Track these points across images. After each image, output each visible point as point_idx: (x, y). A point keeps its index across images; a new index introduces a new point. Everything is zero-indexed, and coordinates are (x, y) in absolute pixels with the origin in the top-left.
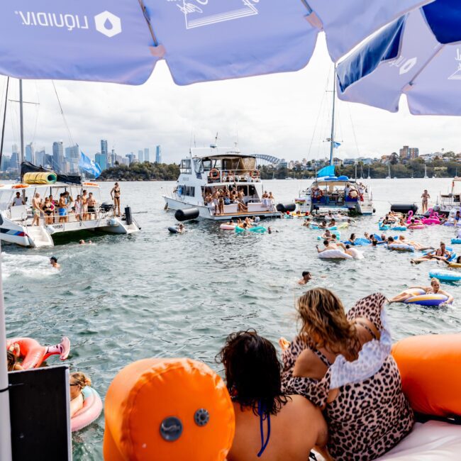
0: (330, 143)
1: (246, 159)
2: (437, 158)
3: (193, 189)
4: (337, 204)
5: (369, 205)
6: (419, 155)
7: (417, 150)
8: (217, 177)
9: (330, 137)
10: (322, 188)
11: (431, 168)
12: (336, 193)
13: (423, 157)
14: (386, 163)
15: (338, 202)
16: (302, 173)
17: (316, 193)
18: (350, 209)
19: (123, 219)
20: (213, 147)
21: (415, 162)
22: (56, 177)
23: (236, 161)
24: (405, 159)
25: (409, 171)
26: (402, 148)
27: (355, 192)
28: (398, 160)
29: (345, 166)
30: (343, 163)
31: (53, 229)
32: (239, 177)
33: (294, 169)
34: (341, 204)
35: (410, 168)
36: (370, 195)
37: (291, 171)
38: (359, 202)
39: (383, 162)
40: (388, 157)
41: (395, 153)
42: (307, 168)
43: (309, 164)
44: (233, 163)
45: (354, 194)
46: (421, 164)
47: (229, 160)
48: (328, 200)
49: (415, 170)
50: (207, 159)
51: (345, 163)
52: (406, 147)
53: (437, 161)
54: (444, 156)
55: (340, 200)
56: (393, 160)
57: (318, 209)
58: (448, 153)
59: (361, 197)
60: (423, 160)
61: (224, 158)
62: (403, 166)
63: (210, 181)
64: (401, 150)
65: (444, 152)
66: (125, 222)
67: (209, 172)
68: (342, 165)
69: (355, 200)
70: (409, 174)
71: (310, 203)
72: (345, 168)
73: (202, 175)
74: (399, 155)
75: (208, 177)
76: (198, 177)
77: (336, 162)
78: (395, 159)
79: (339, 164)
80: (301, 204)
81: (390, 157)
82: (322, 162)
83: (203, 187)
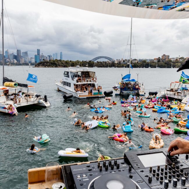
1: (91, 72)
2: (177, 60)
3: (70, 84)
4: (130, 90)
5: (143, 91)
6: (170, 58)
7: (169, 56)
11: (174, 64)
17: (122, 86)
19: (44, 100)
21: (167, 61)
24: (164, 60)
25: (166, 65)
26: (163, 55)
28: (161, 60)
29: (139, 62)
30: (138, 61)
33: (118, 63)
34: (132, 91)
35: (166, 63)
36: (143, 87)
38: (139, 90)
39: (155, 61)
41: (159, 58)
42: (123, 63)
43: (124, 61)
45: (137, 87)
46: (170, 62)
49: (168, 65)
51: (139, 61)
54: (180, 59)
57: (123, 92)
58: (182, 58)
62: (163, 63)
64: (162, 56)
65: (180, 57)
70: (165, 66)
71: (120, 90)
72: (139, 63)
73: (74, 79)
74: (161, 58)
75: (77, 80)
76: (72, 80)
77: (135, 61)
78: (159, 60)
79: (136, 61)
80: (116, 90)
81: (157, 59)
82: (129, 60)
83: (74, 84)
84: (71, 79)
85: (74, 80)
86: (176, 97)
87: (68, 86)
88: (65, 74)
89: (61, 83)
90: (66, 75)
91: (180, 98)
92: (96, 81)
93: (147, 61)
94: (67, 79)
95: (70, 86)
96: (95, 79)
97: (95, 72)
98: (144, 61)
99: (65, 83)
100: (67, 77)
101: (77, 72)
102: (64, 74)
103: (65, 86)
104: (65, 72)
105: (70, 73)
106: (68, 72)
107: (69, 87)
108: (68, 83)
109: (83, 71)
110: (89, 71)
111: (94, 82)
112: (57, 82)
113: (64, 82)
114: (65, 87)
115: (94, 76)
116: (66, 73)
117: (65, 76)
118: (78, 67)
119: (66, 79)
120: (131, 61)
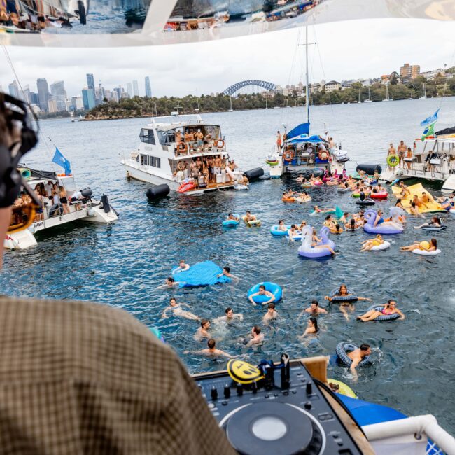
2: (439, 75)
6: (421, 72)
7: (419, 67)
11: (433, 87)
13: (425, 76)
14: (387, 83)
16: (299, 99)
21: (415, 80)
24: (406, 78)
25: (412, 91)
26: (403, 66)
28: (398, 79)
29: (343, 89)
30: (341, 86)
33: (290, 95)
35: (411, 87)
37: (287, 98)
39: (383, 83)
40: (387, 76)
41: (395, 73)
43: (304, 89)
46: (422, 83)
49: (416, 90)
51: (343, 86)
52: (407, 66)
53: (439, 79)
54: (447, 72)
56: (393, 79)
58: (451, 69)
60: (425, 79)
62: (404, 85)
64: (402, 69)
65: (447, 68)
68: (340, 89)
72: (343, 92)
73: (169, 147)
74: (399, 74)
75: (176, 149)
76: (164, 149)
77: (333, 86)
78: (395, 78)
79: (337, 88)
82: (319, 86)
83: (169, 160)
84: (161, 148)
85: (167, 150)
86: (428, 176)
87: (152, 164)
88: (144, 136)
89: (135, 161)
90: (147, 139)
91: (438, 177)
92: (224, 147)
93: (364, 85)
94: (151, 149)
95: (159, 166)
96: (220, 144)
97: (218, 126)
98: (357, 86)
99: (146, 160)
100: (148, 142)
101: (174, 130)
102: (142, 136)
103: (146, 166)
104: (143, 130)
105: (155, 133)
106: (151, 131)
107: (158, 169)
108: (152, 158)
109: (189, 125)
110: (202, 123)
111: (218, 151)
112: (124, 158)
113: (142, 157)
114: (145, 169)
115: (217, 135)
116: (146, 133)
117: (144, 141)
118: (175, 115)
119: (148, 149)
120: (324, 87)
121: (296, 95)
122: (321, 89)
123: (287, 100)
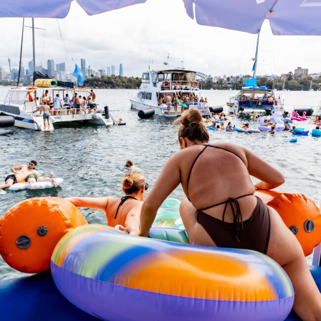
0: (254, 62)
1: (189, 74)
3: (150, 94)
4: (258, 107)
5: (281, 108)
6: (308, 74)
7: (307, 70)
8: (168, 86)
9: (254, 57)
10: (247, 95)
11: (317, 84)
12: (257, 99)
13: (311, 76)
14: (285, 79)
15: (258, 105)
16: (223, 86)
17: (242, 98)
18: (267, 110)
19: (103, 115)
20: (166, 64)
21: (305, 79)
22: (57, 83)
23: (182, 74)
24: (298, 76)
25: (302, 85)
26: (297, 68)
27: (272, 98)
28: (293, 77)
31: (54, 119)
32: (184, 87)
33: (218, 82)
34: (261, 107)
35: (301, 83)
36: (282, 101)
37: (215, 84)
38: (274, 106)
39: (282, 79)
40: (286, 75)
41: (291, 72)
42: (227, 82)
43: (228, 79)
44: (179, 75)
45: (271, 100)
46: (309, 81)
47: (177, 74)
48: (251, 104)
49: (305, 85)
50: (161, 73)
52: (299, 68)
53: (320, 79)
55: (260, 104)
56: (289, 77)
57: (243, 110)
59: (276, 102)
60: (311, 78)
61: (173, 72)
62: (297, 81)
63: (163, 88)
64: (296, 70)
66: (104, 116)
67: (162, 82)
69: (271, 104)
70: (300, 88)
71: (238, 106)
73: (157, 84)
74: (294, 73)
75: (162, 86)
76: (154, 86)
77: (247, 78)
80: (231, 106)
81: (287, 75)
82: (238, 77)
93: (269, 79)
98: (264, 79)
120: (241, 79)
121: (222, 82)
122: (239, 80)
123: (215, 85)
